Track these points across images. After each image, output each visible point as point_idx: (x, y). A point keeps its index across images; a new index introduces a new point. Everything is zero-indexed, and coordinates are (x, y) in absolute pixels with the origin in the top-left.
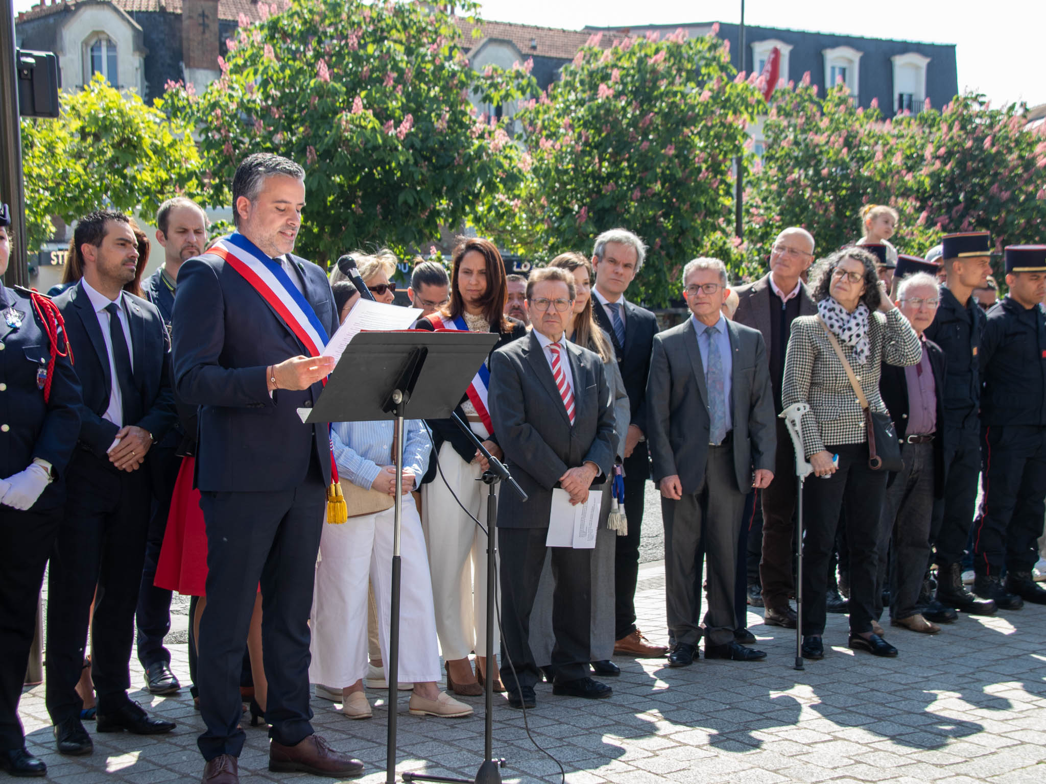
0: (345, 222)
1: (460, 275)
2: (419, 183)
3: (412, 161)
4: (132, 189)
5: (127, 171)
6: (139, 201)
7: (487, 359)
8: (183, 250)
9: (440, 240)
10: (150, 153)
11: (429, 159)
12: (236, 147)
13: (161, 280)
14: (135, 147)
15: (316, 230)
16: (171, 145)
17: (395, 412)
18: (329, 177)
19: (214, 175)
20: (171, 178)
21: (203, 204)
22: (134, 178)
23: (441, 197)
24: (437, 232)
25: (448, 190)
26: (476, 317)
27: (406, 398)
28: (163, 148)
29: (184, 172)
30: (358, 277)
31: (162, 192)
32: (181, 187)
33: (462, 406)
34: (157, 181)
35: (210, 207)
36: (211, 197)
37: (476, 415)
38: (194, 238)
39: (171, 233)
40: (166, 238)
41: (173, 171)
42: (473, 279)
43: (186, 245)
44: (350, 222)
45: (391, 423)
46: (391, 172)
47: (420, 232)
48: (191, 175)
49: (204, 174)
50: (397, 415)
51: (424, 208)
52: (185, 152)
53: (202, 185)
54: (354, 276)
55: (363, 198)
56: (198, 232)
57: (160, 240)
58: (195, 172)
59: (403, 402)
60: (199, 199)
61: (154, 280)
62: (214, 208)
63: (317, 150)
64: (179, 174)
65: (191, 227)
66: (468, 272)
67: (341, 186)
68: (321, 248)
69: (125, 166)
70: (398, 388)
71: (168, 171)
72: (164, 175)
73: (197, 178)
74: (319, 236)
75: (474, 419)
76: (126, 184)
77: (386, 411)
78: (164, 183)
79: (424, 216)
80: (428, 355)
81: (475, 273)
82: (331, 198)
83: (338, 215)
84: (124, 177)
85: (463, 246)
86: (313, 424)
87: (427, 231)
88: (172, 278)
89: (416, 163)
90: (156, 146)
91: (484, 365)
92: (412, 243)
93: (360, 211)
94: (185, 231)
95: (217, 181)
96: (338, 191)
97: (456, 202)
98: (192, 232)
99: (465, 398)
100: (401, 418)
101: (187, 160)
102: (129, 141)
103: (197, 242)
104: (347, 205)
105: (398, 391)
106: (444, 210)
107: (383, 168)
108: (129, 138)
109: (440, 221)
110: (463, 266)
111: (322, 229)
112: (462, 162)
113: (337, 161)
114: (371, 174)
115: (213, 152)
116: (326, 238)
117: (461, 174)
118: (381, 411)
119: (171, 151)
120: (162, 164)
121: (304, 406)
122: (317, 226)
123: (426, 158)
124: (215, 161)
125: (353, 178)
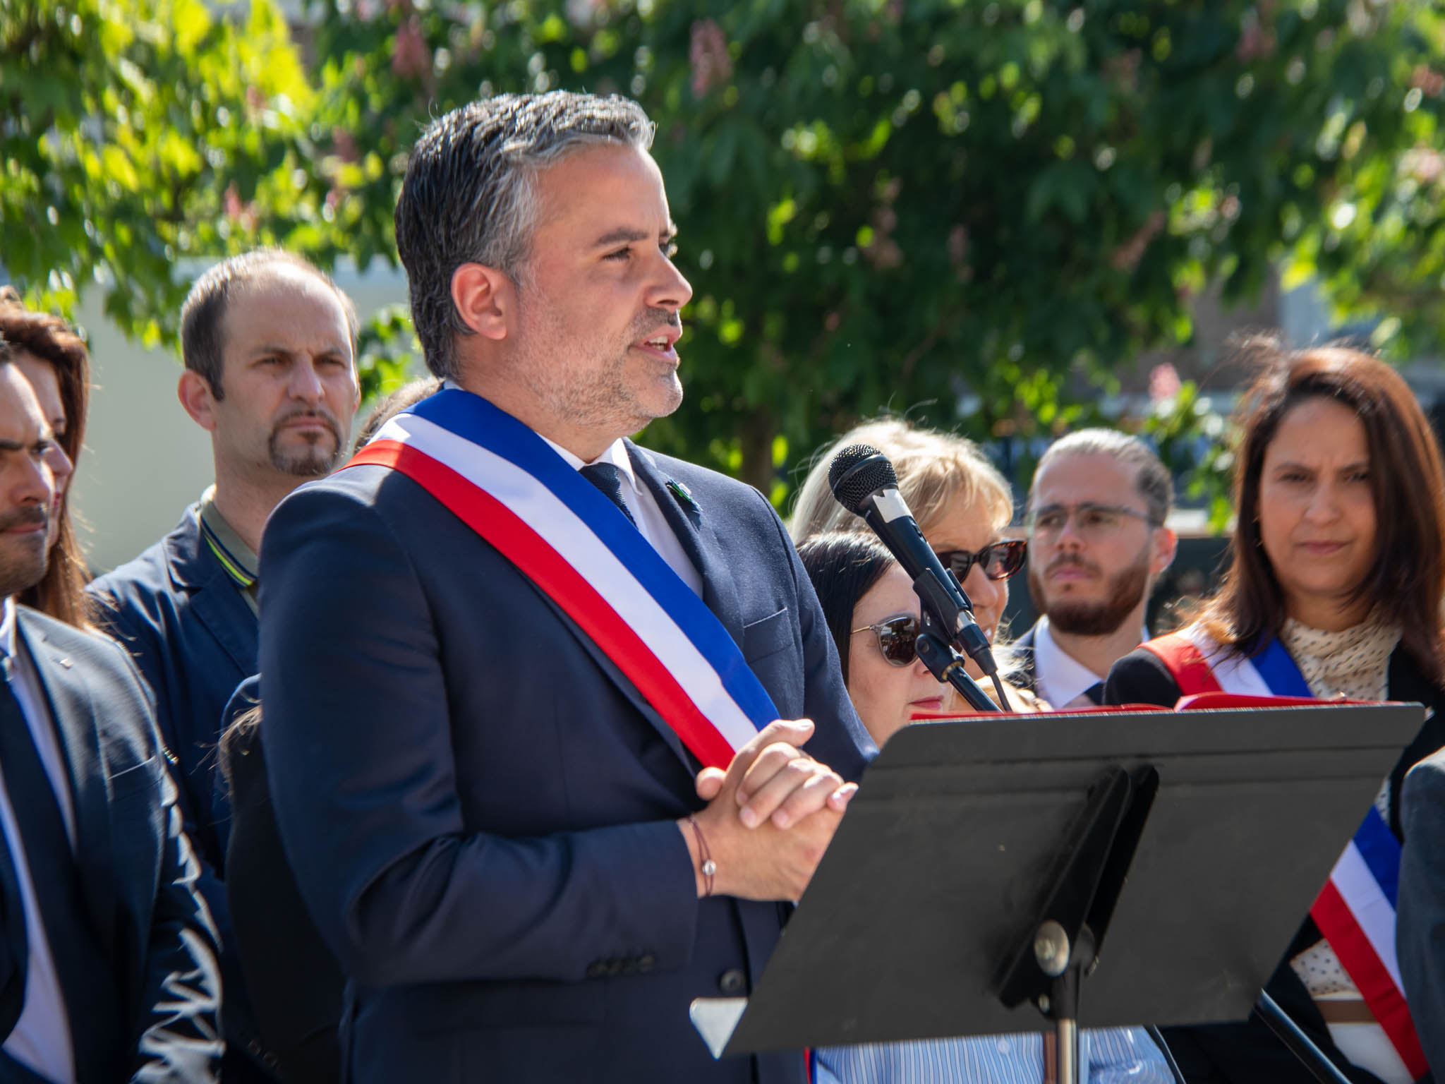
0: (837, 296)
1: (1269, 488)
2: (1105, 137)
3: (1077, 58)
4: (69, 211)
5: (49, 145)
6: (96, 253)
7: (1385, 788)
8: (277, 429)
9: (1190, 344)
10: (129, 73)
11: (1142, 44)
12: (435, 42)
13: (203, 547)
14: (76, 58)
15: (731, 331)
16: (210, 43)
17: (1045, 1003)
18: (774, 134)
19: (358, 148)
20: (207, 166)
21: (323, 257)
22: (76, 172)
23: (1189, 181)
24: (1176, 313)
25: (1217, 156)
26: (1335, 640)
27: (1085, 952)
28: (174, 58)
29: (252, 142)
30: (903, 521)
31: (175, 216)
32: (246, 196)
33: (1297, 965)
34: (159, 180)
35: (347, 264)
36: (353, 229)
37: (1352, 994)
38: (318, 385)
39: (235, 369)
40: (218, 394)
41: (212, 136)
42: (1319, 504)
43: (286, 408)
44: (855, 296)
45: (1031, 1042)
46: (1001, 105)
47: (1114, 318)
48: (276, 150)
49: (325, 145)
50: (1054, 1017)
51: (1126, 230)
52: (254, 67)
53: (321, 188)
54: (888, 515)
55: (900, 204)
56: (328, 361)
57: (193, 405)
58: (294, 145)
59: (1075, 967)
60: (311, 236)
61: (181, 552)
62: (363, 264)
63: (728, 38)
64: (238, 154)
65: (304, 345)
66: (1300, 477)
67: (818, 165)
68: (752, 394)
69: (42, 127)
70: (1051, 916)
71: (195, 139)
72: (181, 156)
73: (301, 162)
74: (742, 353)
75: (1347, 1012)
76: (46, 195)
77: (1010, 1000)
78: (182, 185)
79: (1129, 257)
80: (1161, 793)
81: (1326, 480)
82: (784, 212)
83: (811, 270)
84: (39, 165)
85: (1275, 383)
86: (753, 1060)
87: (1138, 315)
88: (247, 543)
89: (1095, 62)
90: (151, 49)
91: (1374, 813)
92: (1083, 359)
93: (890, 256)
94: (282, 359)
95: (373, 166)
96: (808, 184)
97: (1250, 197)
98: (308, 361)
99: (1307, 937)
100: (1068, 1027)
101: (263, 96)
102: (54, 35)
103: (327, 398)
104: (842, 236)
105: (1055, 927)
106: (1200, 231)
107: (973, 87)
108: (52, 24)
109: (1190, 277)
110: (1278, 455)
111: (753, 329)
112: (1270, 43)
113: (798, 74)
114: (925, 117)
115: (355, 65)
116: (769, 360)
117: (1268, 92)
118: (995, 1002)
119: (206, 66)
120: (171, 116)
121: (717, 992)
122: (737, 315)
123: (1129, 42)
124: (361, 99)
125: (863, 133)
